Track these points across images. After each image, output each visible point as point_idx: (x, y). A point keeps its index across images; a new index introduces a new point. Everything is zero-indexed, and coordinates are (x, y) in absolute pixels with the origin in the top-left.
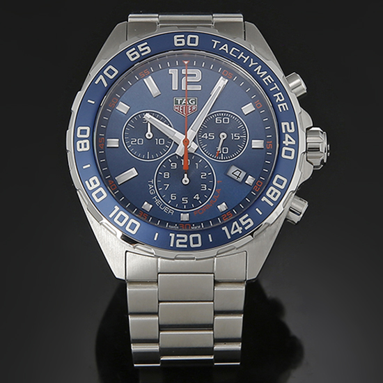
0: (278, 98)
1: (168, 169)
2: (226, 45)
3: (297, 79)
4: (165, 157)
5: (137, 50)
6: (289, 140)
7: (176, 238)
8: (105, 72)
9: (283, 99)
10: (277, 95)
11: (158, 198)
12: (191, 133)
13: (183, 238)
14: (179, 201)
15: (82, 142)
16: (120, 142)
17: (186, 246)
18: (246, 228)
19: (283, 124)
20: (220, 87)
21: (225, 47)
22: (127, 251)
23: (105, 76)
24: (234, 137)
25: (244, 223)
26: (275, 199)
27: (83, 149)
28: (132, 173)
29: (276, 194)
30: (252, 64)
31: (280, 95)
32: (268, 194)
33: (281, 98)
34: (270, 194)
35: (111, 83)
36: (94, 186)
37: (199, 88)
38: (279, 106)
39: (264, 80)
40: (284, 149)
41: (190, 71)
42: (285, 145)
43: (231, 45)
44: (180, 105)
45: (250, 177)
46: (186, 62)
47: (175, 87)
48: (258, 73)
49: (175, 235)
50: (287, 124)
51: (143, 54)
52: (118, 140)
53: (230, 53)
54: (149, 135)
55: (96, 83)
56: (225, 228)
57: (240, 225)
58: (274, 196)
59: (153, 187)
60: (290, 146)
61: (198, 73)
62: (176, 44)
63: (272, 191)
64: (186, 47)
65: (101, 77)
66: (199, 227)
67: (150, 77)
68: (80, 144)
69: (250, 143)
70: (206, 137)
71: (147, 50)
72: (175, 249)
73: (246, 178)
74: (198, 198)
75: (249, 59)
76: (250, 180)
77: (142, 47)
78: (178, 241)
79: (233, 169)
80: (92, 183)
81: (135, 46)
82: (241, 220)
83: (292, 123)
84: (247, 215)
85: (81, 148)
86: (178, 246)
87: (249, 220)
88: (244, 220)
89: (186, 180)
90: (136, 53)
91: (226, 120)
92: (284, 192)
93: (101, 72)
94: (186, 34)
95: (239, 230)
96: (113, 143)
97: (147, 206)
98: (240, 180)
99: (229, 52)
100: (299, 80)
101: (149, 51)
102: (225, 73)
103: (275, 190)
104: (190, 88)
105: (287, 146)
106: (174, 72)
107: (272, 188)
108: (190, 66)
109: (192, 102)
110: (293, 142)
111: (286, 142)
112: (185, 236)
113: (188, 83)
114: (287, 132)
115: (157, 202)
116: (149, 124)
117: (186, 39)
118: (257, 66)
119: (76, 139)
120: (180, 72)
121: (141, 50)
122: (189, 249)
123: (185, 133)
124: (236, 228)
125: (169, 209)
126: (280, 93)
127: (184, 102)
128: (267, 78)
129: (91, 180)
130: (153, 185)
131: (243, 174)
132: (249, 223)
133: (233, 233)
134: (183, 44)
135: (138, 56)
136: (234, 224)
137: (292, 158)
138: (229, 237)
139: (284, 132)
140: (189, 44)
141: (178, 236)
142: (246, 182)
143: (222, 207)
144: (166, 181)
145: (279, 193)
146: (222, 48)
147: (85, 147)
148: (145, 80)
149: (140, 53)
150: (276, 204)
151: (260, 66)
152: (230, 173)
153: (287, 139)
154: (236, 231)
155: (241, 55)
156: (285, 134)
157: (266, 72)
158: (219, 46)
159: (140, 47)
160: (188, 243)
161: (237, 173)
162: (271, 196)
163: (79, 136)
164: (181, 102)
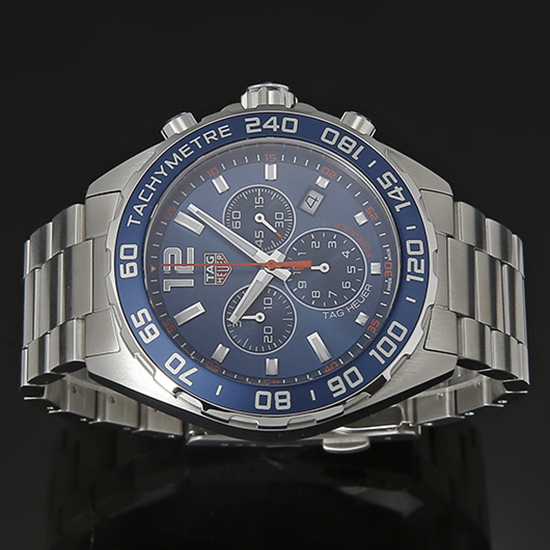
0: (212, 137)
1: (308, 292)
2: (135, 207)
4: (288, 294)
5: (142, 328)
6: (272, 123)
7: (413, 273)
8: (175, 372)
10: (207, 139)
11: (349, 306)
13: (413, 263)
14: (352, 278)
15: (278, 401)
16: (271, 357)
17: (423, 261)
18: (396, 181)
19: (249, 131)
21: (139, 209)
23: (181, 372)
24: (261, 204)
25: (390, 184)
26: (354, 143)
27: (288, 400)
28: (314, 339)
29: (347, 141)
30: (163, 172)
31: (208, 136)
32: (348, 152)
33: (212, 134)
34: (347, 149)
35: (191, 362)
36: (341, 385)
37: (191, 251)
38: (223, 136)
39: (186, 156)
40: (284, 130)
41: (167, 261)
42: (279, 130)
44: (215, 276)
45: (317, 182)
46: (153, 269)
47: (190, 283)
48: (177, 164)
49: (409, 273)
50: (248, 126)
51: (149, 319)
52: (268, 360)
53: (147, 201)
54: (259, 317)
55: (190, 384)
56: (397, 208)
57: (391, 188)
58: (351, 144)
59: (333, 313)
60: (279, 123)
61: (168, 252)
62: (136, 274)
63: (343, 146)
64: (140, 260)
66: (388, 250)
67: (175, 317)
68: (281, 404)
69: (269, 182)
70: (261, 241)
71: (143, 315)
72: (426, 275)
73: (318, 189)
74: (348, 252)
75: (155, 176)
76: (322, 182)
77: (139, 321)
78: (416, 270)
79: (305, 206)
80: (337, 387)
81: (135, 331)
82: (385, 187)
83: (246, 120)
84: (378, 179)
85: (285, 404)
86: (422, 271)
87: (384, 176)
88: (386, 183)
89: (324, 267)
90: (147, 329)
91: (236, 215)
92: (343, 133)
93: (175, 378)
94: (118, 261)
95: (398, 190)
96: (272, 366)
97: (362, 319)
98: (320, 198)
101: (145, 311)
102: (168, 216)
103: (342, 142)
104: (191, 258)
105: (281, 127)
106: (168, 285)
107: (340, 146)
108: (158, 262)
109: (210, 261)
110: (274, 119)
111: (275, 127)
112: (410, 260)
113: (184, 263)
114: (260, 127)
115: (354, 306)
116: (244, 317)
117: (125, 262)
118: (165, 166)
119: (273, 411)
120: (168, 276)
121: (143, 322)
122: (426, 256)
123: (260, 267)
124: (396, 194)
125: (365, 291)
126: (205, 135)
127: (211, 271)
128: (183, 153)
129: (333, 389)
130: (330, 312)
132: (388, 177)
133: (402, 199)
134: (134, 265)
135: (152, 326)
136: (390, 196)
137: (295, 121)
138: (409, 204)
139: (260, 130)
140: (135, 257)
141: (409, 270)
142: (324, 187)
143: (361, 218)
144: (324, 295)
145: (346, 138)
146: (140, 212)
147: (285, 397)
148: (179, 324)
149: (147, 323)
150: (360, 142)
151: (166, 162)
152: (313, 210)
153: (270, 127)
154: (400, 194)
155: (150, 187)
156: (263, 129)
157: (174, 154)
158: (136, 216)
159: (137, 325)
160: (418, 258)
161: (311, 201)
162: (351, 148)
163: (268, 407)
164: (210, 275)
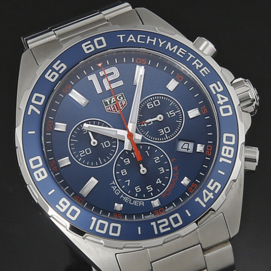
0: (197, 65)
1: (124, 166)
2: (131, 35)
3: (204, 42)
4: (116, 156)
5: (54, 70)
6: (222, 99)
7: (158, 225)
8: (33, 101)
9: (202, 64)
10: (195, 63)
11: (124, 196)
12: (131, 126)
13: (164, 223)
14: (144, 191)
15: (39, 172)
16: (71, 159)
17: (169, 229)
18: (216, 192)
19: (211, 86)
20: (141, 76)
21: (131, 38)
22: (116, 254)
23: (34, 105)
24: (170, 115)
25: (212, 189)
26: (231, 156)
27: (42, 178)
28: (93, 182)
29: (230, 151)
30: (161, 44)
31: (197, 62)
32: (223, 154)
33: (200, 64)
34: (225, 153)
35: (43, 108)
36: (65, 207)
37: (121, 83)
38: (201, 71)
39: (178, 53)
40: (221, 108)
41: (108, 71)
42: (220, 105)
43: (136, 33)
44: (110, 105)
45: (198, 145)
46: (100, 65)
47: (99, 90)
48: (170, 50)
49: (156, 223)
50: (214, 85)
51: (60, 72)
52: (68, 158)
53: (138, 41)
54: (94, 142)
55: (29, 113)
56: (198, 199)
57: (210, 191)
58: (229, 154)
60: (225, 104)
61: (114, 70)
62: (87, 52)
63: (226, 150)
64: (97, 51)
65: (31, 107)
66: (172, 207)
67: (73, 90)
68: (38, 174)
69: (187, 115)
70: (146, 125)
71: (62, 67)
72: (160, 235)
73: (195, 148)
74: (160, 182)
75: (157, 40)
76: (200, 148)
77: (57, 66)
78: (161, 227)
79: (181, 143)
80: (62, 205)
81: (50, 67)
82: (209, 186)
83: (218, 82)
84: (212, 180)
85: (39, 177)
86: (162, 231)
87: (216, 183)
88: (212, 186)
89: (143, 170)
90: (54, 73)
91: (157, 103)
92: (236, 147)
93: (29, 103)
94: (92, 39)
95: (211, 195)
96: (65, 162)
97: (118, 207)
98: (191, 151)
99: (136, 40)
100: (206, 42)
101: (65, 67)
102: (139, 61)
103: (228, 148)
104: (114, 86)
105: (222, 105)
106: (93, 78)
107: (224, 147)
108: (105, 66)
109: (119, 98)
110: (227, 99)
111: (220, 102)
112: (165, 220)
113: (110, 82)
114: (217, 93)
115: (126, 199)
116: (90, 133)
117: (93, 43)
118: (166, 44)
119: (31, 172)
120: (98, 76)
121: (57, 69)
122: (174, 230)
123: (126, 129)
124: (207, 196)
125: (139, 202)
126: (197, 60)
127: (112, 102)
128: (180, 51)
129: (60, 203)
130: (116, 186)
131: (191, 145)
132: (217, 186)
133: (206, 200)
134: (93, 49)
135: (57, 75)
136: (204, 192)
137: (231, 113)
138: (204, 206)
139: (214, 93)
140: (98, 47)
141: (159, 222)
142: (197, 151)
143: (185, 181)
144: (126, 178)
145: (233, 149)
146: (129, 39)
147: (43, 175)
148: (70, 94)
149: (57, 72)
150: (234, 160)
151: (169, 43)
152: (180, 149)
153: (220, 99)
154: (208, 198)
155: (149, 39)
156: (216, 94)
157: (177, 46)
158: (125, 39)
159: (54, 66)
160: (170, 225)
161: (186, 146)
162: (227, 155)
163: (33, 167)
164: (110, 101)
